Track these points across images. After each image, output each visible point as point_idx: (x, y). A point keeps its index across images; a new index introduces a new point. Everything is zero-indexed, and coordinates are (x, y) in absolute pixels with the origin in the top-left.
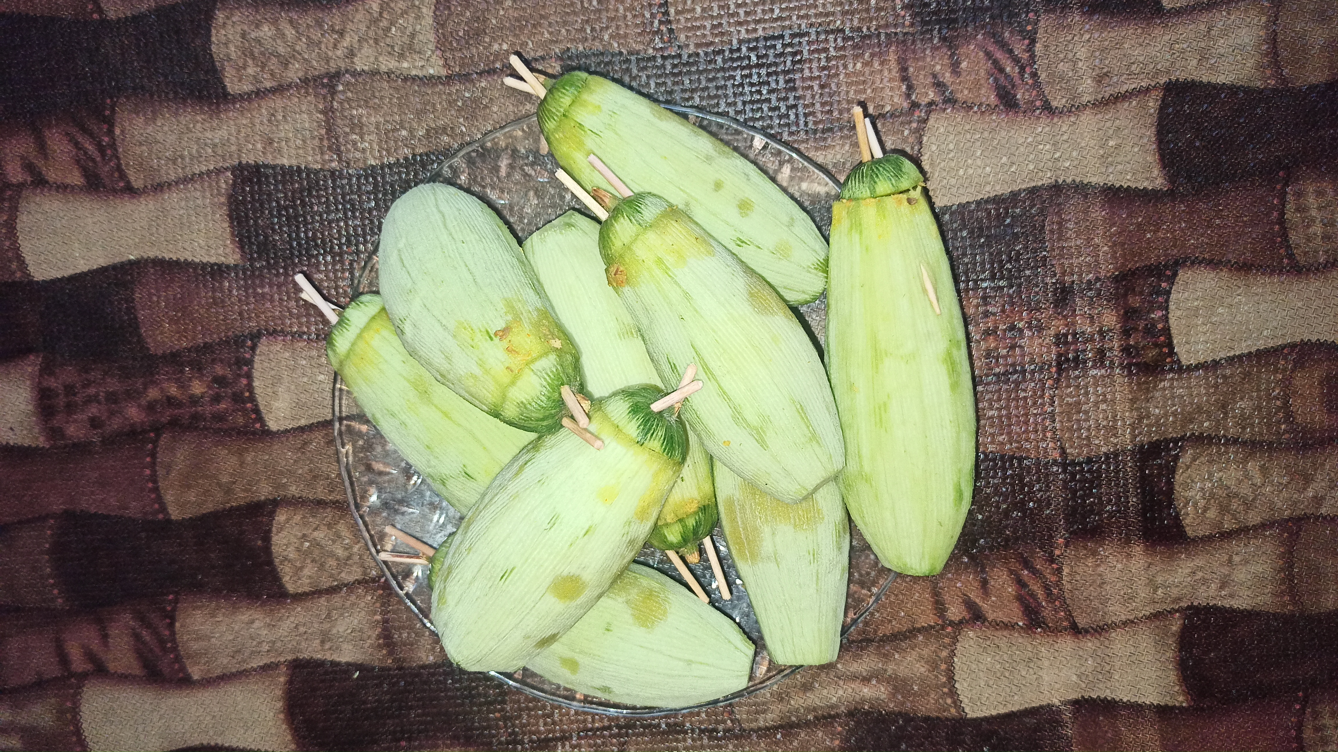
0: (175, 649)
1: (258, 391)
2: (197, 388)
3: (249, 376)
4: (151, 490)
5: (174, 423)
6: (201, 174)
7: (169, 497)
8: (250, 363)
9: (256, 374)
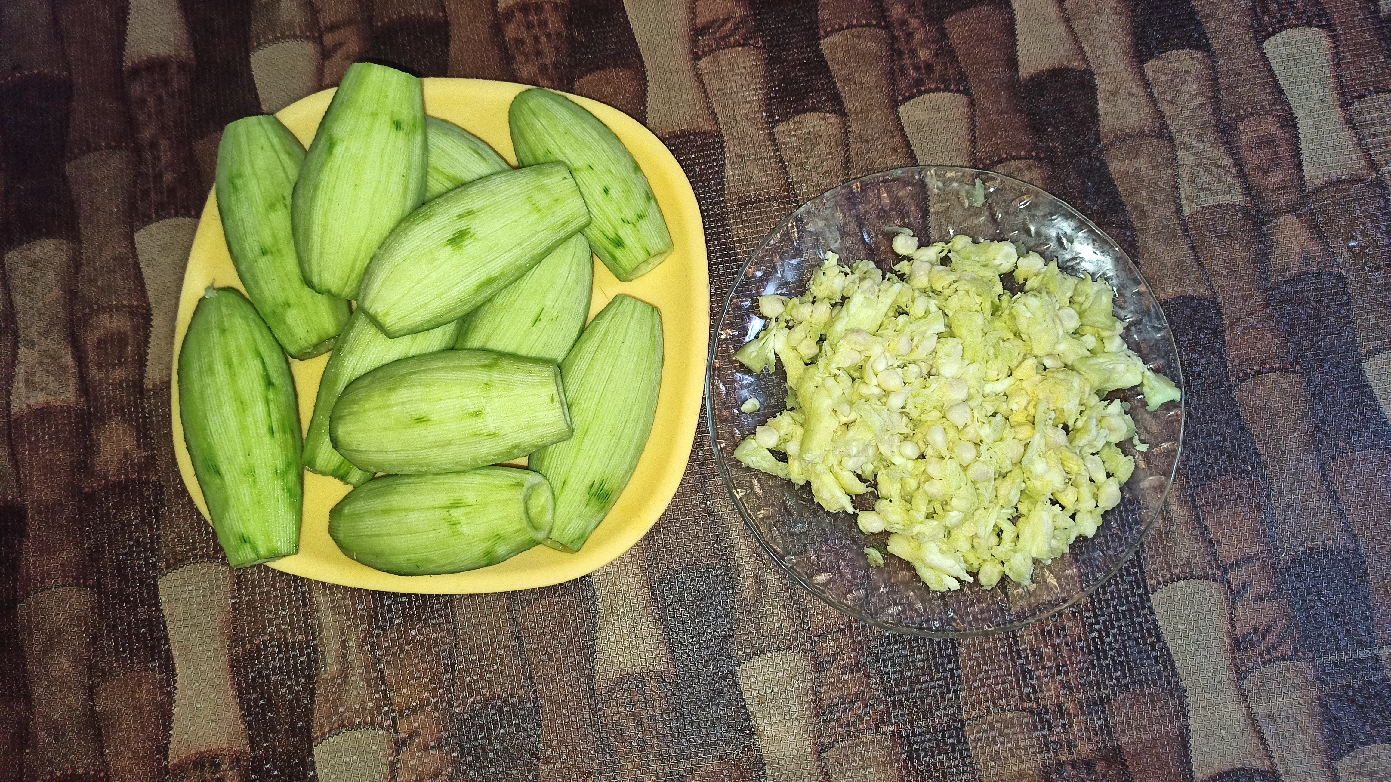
0: (719, 48)
1: (927, 96)
2: (923, 54)
3: (937, 90)
4: (840, 24)
5: (894, 38)
6: (1081, 49)
7: (836, 38)
8: (947, 89)
9: (939, 94)
